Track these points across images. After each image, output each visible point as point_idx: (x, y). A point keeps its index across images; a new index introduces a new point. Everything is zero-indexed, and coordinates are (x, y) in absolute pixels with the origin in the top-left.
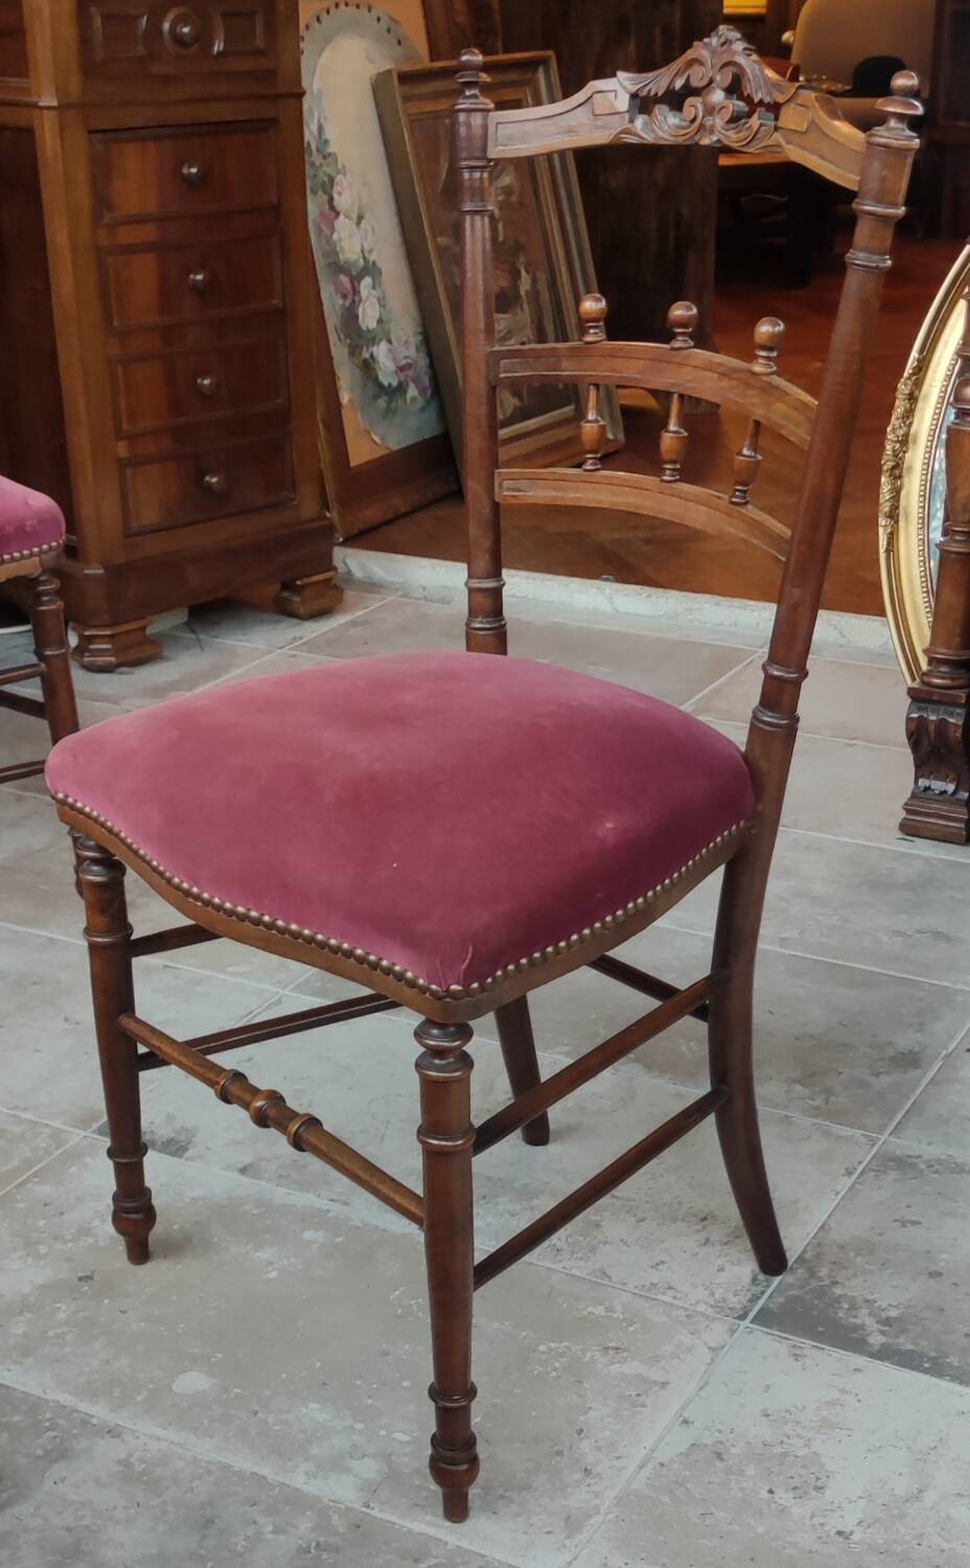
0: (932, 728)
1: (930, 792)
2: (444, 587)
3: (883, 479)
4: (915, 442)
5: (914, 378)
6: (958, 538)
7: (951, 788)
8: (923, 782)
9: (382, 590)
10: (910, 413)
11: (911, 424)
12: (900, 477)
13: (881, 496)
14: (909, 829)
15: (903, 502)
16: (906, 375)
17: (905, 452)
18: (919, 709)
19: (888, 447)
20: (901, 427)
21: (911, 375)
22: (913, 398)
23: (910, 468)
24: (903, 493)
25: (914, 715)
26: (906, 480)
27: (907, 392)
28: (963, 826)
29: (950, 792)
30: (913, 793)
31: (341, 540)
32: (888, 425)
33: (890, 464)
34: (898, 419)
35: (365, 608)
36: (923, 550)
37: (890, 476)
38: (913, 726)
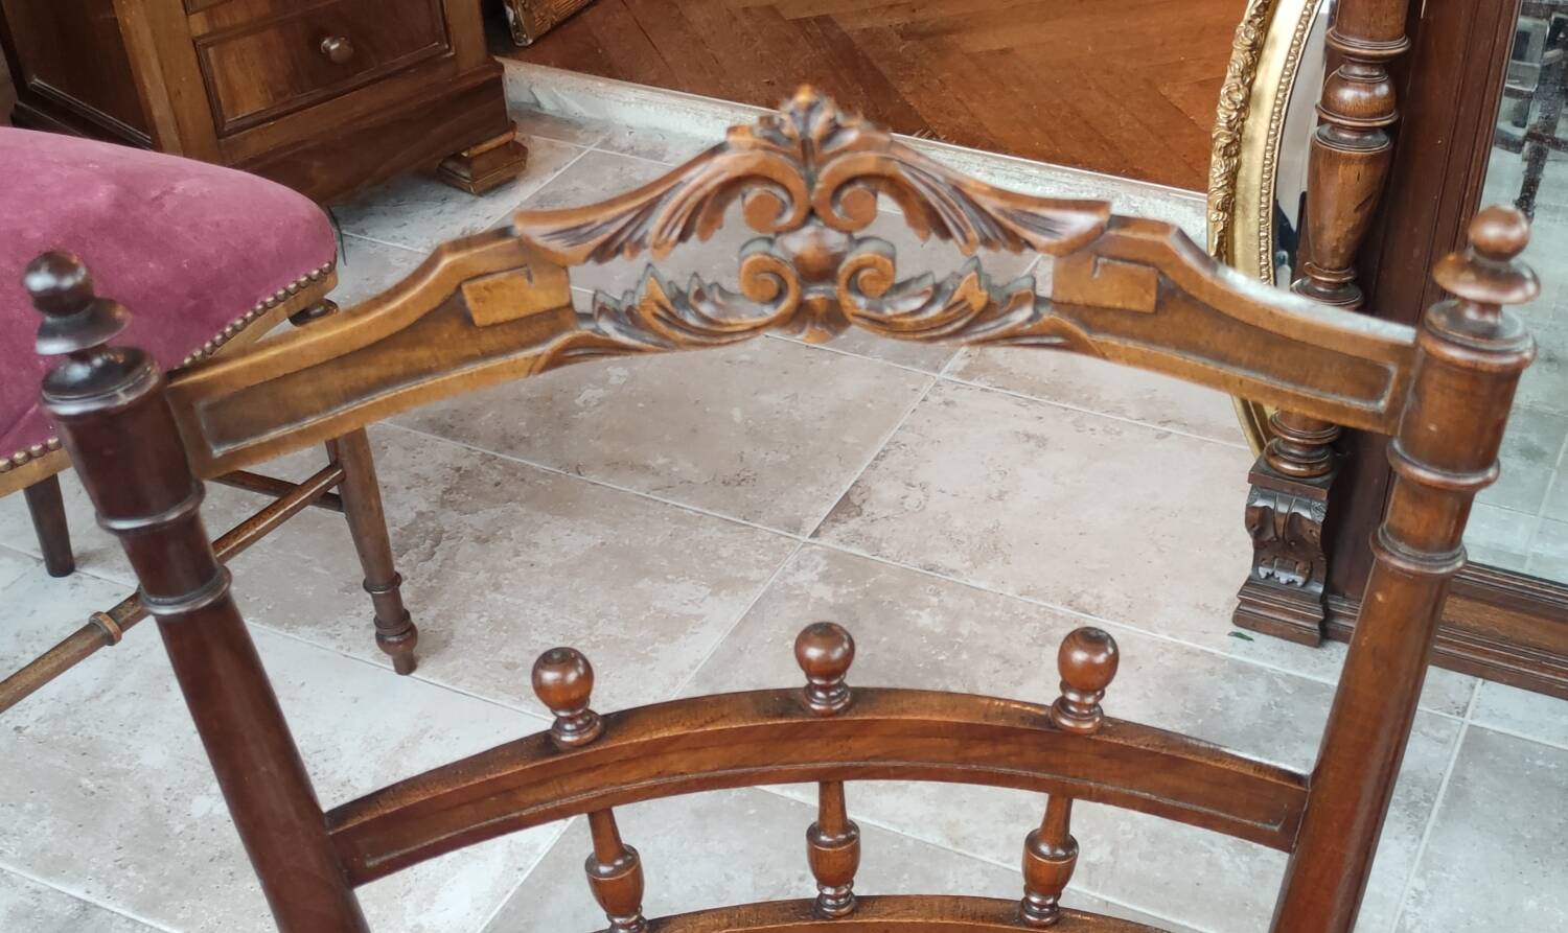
0: (1281, 521)
1: (1272, 579)
2: (656, 129)
3: (1214, 158)
4: (1258, 105)
5: (1258, 20)
6: (1322, 289)
7: (1300, 580)
8: (1263, 572)
9: (579, 133)
10: (1252, 68)
11: (1253, 80)
12: (1238, 153)
13: (1211, 181)
14: (1247, 619)
15: (1240, 185)
16: (1247, 17)
17: (1243, 120)
18: (1264, 497)
19: (1221, 116)
20: (1239, 89)
21: (1254, 16)
22: (1257, 49)
23: (1251, 141)
24: (1242, 173)
25: (1260, 503)
26: (1245, 156)
27: (1249, 42)
28: (1316, 627)
29: (1299, 584)
30: (1250, 578)
31: (530, 41)
32: (1221, 86)
33: (1223, 141)
34: (1234, 77)
35: (556, 170)
36: (1267, 251)
37: (1223, 156)
38: (1256, 515)
